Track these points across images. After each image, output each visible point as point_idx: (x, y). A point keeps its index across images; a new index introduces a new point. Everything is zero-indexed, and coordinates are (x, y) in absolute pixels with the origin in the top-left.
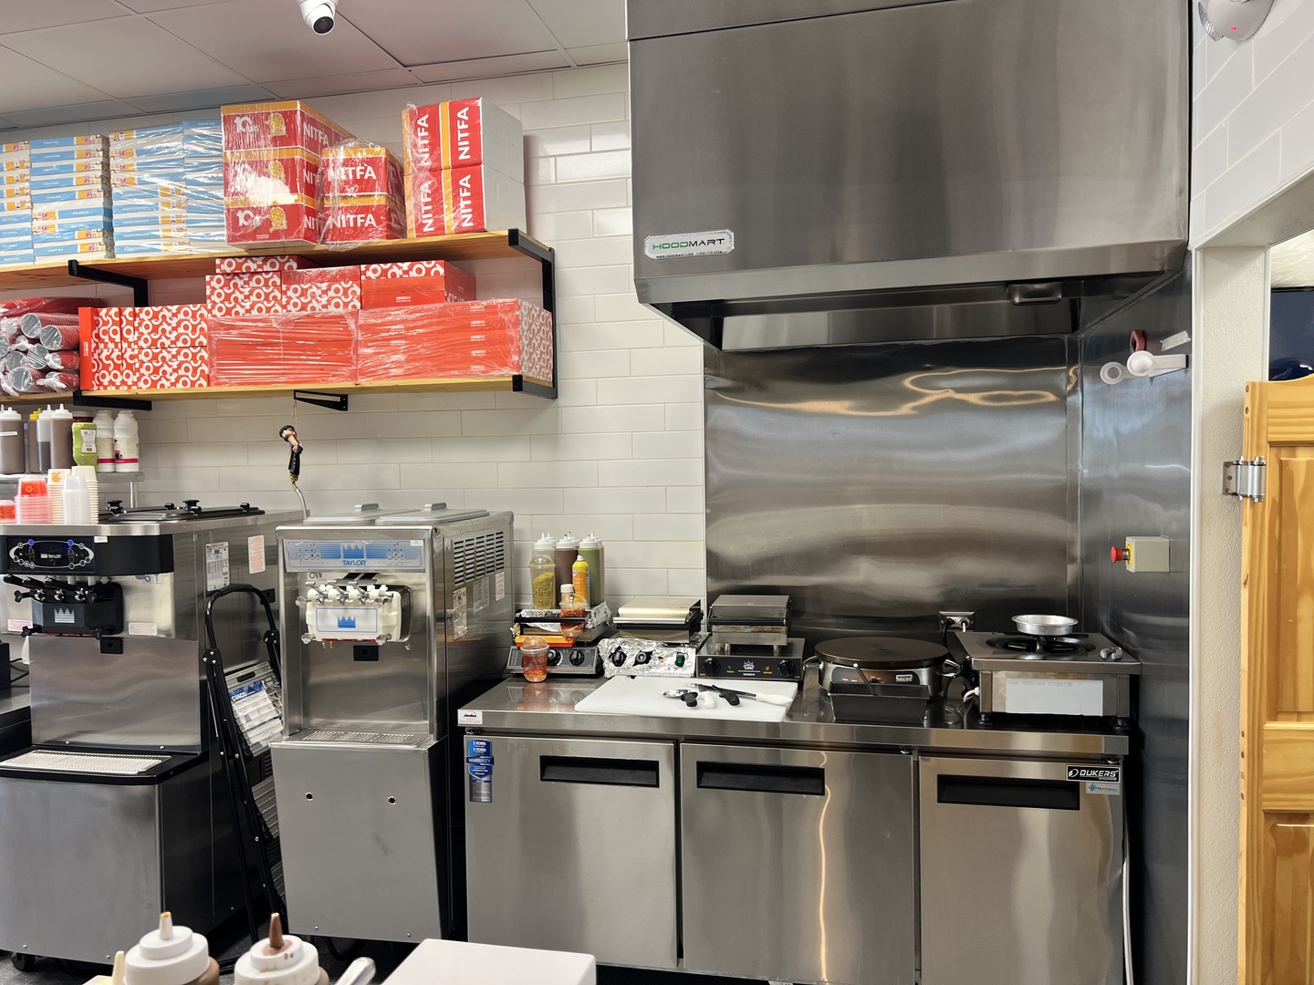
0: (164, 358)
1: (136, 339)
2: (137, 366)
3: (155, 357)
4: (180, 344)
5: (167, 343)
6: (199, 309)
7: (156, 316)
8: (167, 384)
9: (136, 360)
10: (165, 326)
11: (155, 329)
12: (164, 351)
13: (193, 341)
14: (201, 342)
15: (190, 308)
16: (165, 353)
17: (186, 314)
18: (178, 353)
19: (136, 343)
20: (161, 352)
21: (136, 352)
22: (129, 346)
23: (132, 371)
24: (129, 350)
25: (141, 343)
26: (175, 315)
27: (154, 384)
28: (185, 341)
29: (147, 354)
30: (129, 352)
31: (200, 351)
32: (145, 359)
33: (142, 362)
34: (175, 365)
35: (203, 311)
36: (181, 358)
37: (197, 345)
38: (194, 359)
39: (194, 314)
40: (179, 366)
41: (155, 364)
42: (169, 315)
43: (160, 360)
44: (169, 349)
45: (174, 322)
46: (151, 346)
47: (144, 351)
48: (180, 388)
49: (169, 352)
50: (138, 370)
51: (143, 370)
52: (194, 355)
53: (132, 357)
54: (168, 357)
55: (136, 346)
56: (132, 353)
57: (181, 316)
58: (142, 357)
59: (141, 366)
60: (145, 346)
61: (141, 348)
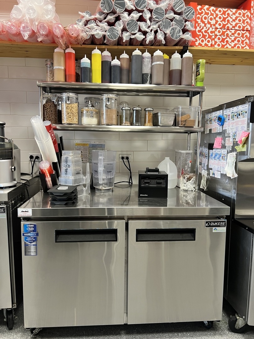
0: (227, 34)
1: (215, 23)
2: (213, 37)
3: (223, 33)
4: (237, 28)
5: (231, 27)
6: (247, 13)
7: (224, 13)
8: (230, 47)
9: (213, 34)
10: (229, 18)
11: (224, 19)
12: (228, 31)
13: (244, 27)
14: (247, 28)
15: (242, 11)
16: (228, 32)
17: (240, 14)
18: (235, 33)
19: (214, 25)
20: (226, 31)
21: (214, 30)
22: (211, 26)
23: (211, 39)
24: (211, 28)
25: (217, 26)
26: (234, 14)
27: (223, 46)
28: (240, 27)
29: (219, 32)
30: (211, 30)
31: (246, 33)
32: (218, 34)
33: (216, 36)
34: (233, 38)
35: (249, 14)
36: (236, 35)
37: (245, 29)
38: (242, 36)
39: (244, 14)
40: (235, 39)
41: (222, 37)
42: (231, 13)
43: (225, 35)
44: (231, 30)
45: (234, 17)
46: (222, 27)
47: (218, 30)
48: (236, 49)
49: (230, 32)
50: (214, 39)
51: (216, 40)
52: (243, 34)
53: (212, 32)
54: (230, 34)
55: (214, 27)
56: (212, 30)
57: (237, 15)
58: (217, 33)
59: (215, 37)
60: (219, 27)
61: (217, 28)
